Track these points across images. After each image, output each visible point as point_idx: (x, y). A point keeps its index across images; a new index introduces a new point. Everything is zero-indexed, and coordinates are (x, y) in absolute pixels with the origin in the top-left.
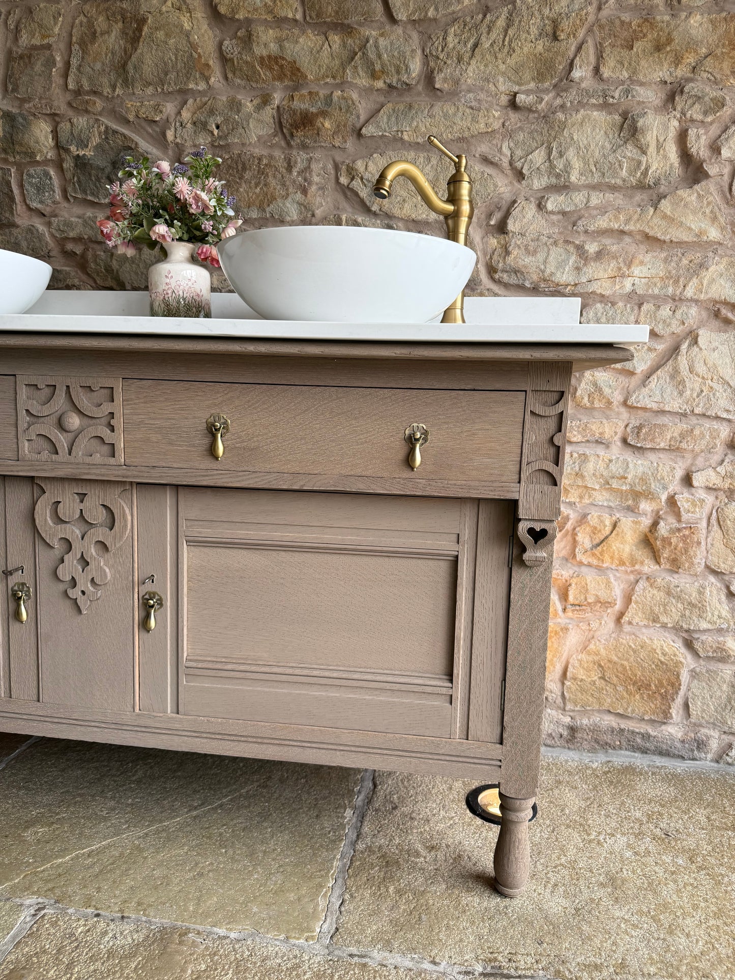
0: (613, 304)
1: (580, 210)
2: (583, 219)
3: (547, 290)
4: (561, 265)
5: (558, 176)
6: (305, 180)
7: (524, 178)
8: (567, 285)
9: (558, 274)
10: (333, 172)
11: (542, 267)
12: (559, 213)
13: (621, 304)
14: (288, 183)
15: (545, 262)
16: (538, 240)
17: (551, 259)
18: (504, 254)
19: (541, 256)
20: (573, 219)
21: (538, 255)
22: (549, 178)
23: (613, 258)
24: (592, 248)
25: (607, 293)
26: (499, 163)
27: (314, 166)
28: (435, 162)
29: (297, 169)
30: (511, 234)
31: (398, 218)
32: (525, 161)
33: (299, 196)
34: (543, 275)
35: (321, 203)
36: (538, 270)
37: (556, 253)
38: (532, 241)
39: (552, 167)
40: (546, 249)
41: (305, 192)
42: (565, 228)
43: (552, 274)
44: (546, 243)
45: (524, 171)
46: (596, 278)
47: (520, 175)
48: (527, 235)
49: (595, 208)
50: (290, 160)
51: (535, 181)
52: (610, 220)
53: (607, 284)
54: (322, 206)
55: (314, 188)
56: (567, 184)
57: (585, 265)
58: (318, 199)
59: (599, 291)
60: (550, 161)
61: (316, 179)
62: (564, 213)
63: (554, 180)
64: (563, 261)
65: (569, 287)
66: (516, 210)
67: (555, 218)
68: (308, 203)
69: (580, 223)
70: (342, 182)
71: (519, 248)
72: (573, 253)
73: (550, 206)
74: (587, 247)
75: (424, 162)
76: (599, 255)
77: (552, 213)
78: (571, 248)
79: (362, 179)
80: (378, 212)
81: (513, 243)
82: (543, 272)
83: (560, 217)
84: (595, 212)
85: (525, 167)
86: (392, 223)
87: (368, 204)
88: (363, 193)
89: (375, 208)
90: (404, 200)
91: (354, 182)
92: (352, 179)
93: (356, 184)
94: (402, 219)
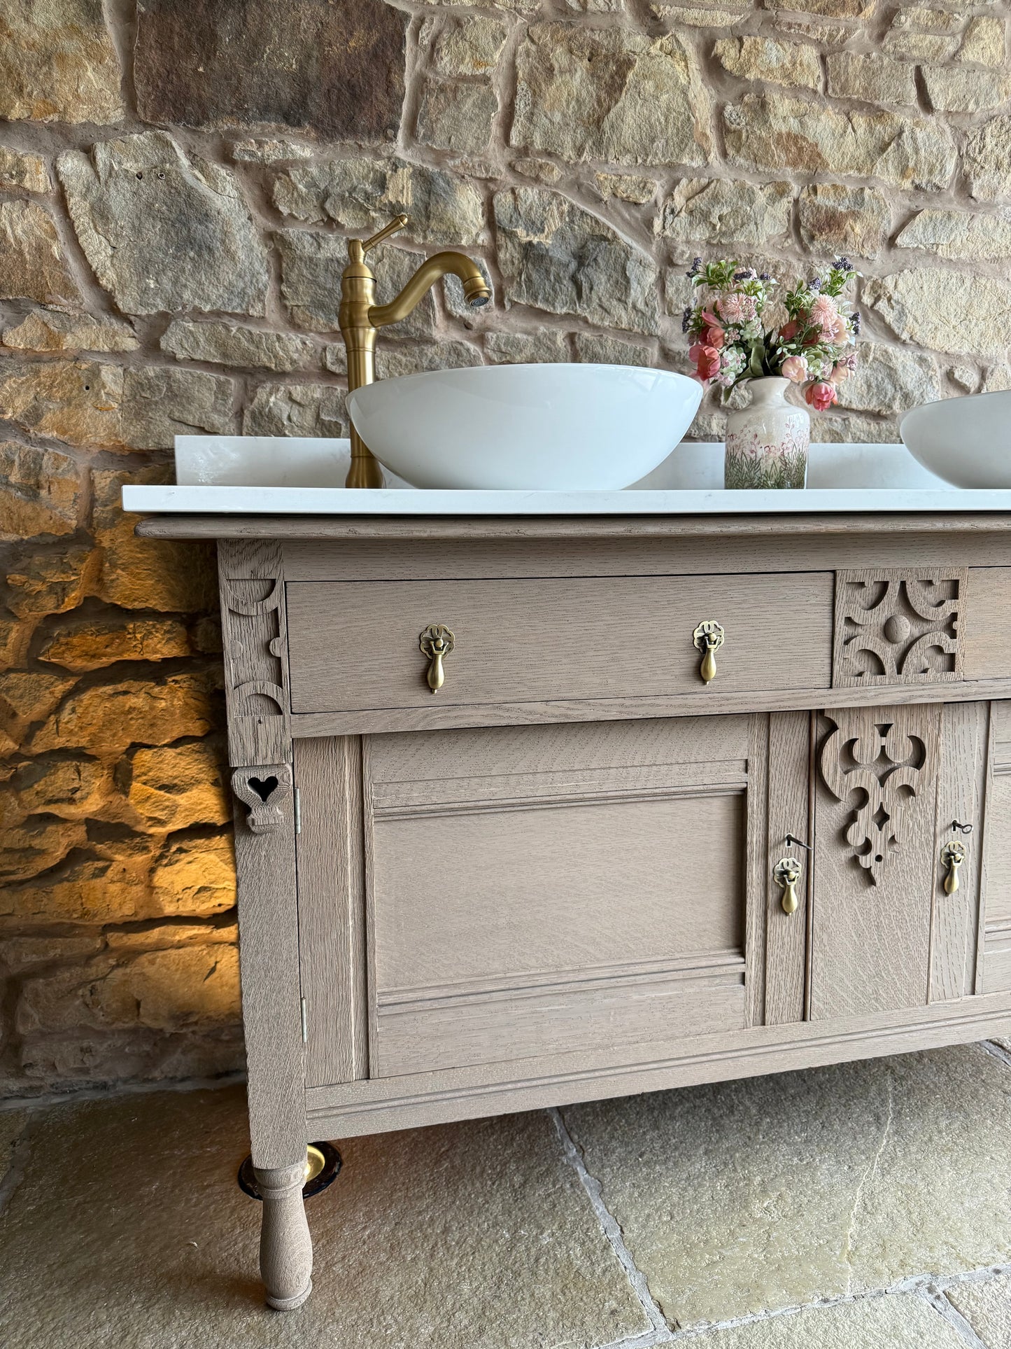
10: (855, 289)
28: (969, 284)
31: (932, 349)
50: (811, 270)
70: (865, 302)
75: (957, 282)
79: (889, 299)
80: (908, 341)
86: (925, 355)
87: (897, 331)
88: (890, 317)
89: (905, 336)
90: (936, 328)
91: (880, 303)
92: (877, 299)
93: (882, 306)
94: (935, 351)
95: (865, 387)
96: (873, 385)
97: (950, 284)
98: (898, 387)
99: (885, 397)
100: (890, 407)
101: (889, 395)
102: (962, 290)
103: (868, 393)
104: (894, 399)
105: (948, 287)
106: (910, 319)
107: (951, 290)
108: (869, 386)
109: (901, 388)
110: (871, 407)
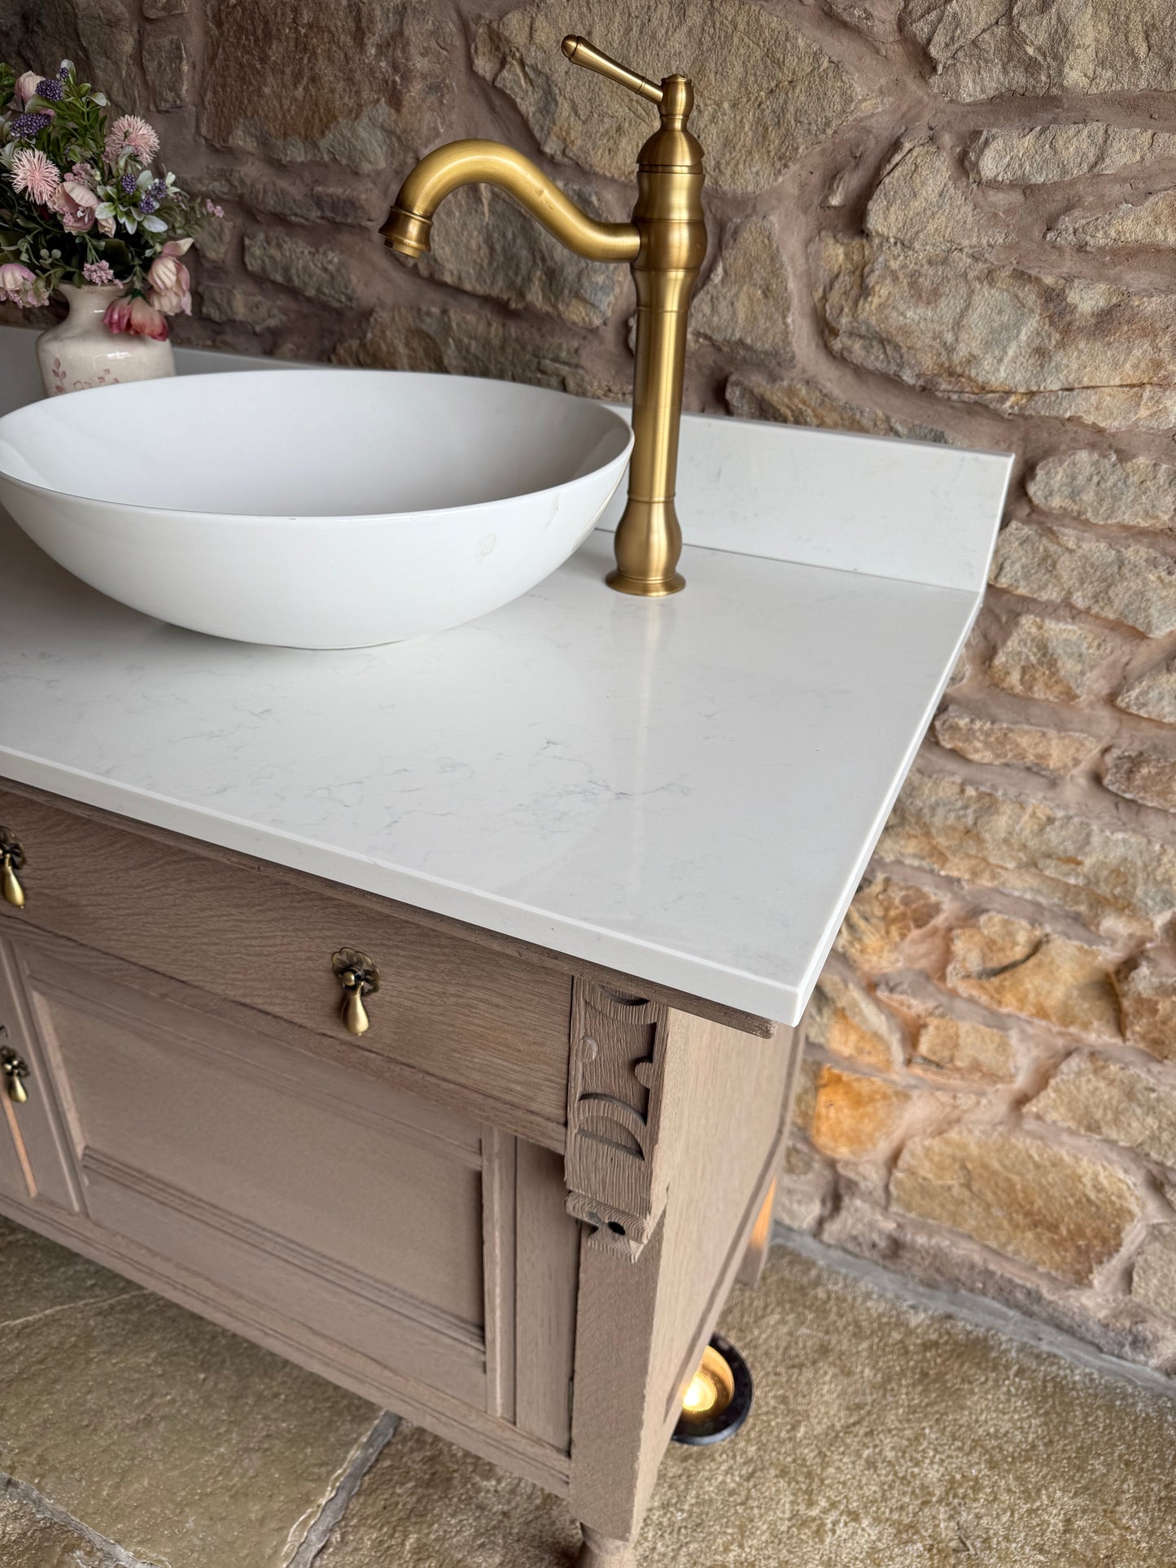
0: (1124, 456)
1: (1072, 183)
2: (1076, 213)
3: (955, 397)
4: (997, 339)
5: (1031, 66)
6: (395, 68)
7: (934, 69)
8: (1009, 393)
9: (987, 363)
10: (458, 42)
11: (949, 337)
12: (1013, 185)
13: (1142, 461)
14: (358, 76)
15: (957, 326)
16: (945, 261)
17: (974, 317)
18: (854, 293)
19: (948, 308)
20: (1052, 207)
21: (943, 303)
22: (1005, 71)
23: (1144, 332)
24: (1087, 300)
25: (1112, 424)
26: (865, 25)
27: (412, 30)
28: (698, 20)
29: (376, 39)
30: (877, 241)
31: (604, 177)
32: (940, 20)
33: (384, 109)
34: (950, 359)
35: (436, 129)
36: (936, 344)
37: (989, 302)
38: (930, 262)
39: (1015, 40)
40: (963, 290)
41: (395, 101)
42: (1024, 232)
43: (972, 359)
44: (965, 275)
45: (933, 51)
46: (1086, 381)
47: (924, 62)
48: (917, 246)
49: (1117, 179)
50: (359, 11)
51: (967, 79)
52: (1157, 221)
53: (1113, 401)
54: (438, 135)
55: (416, 88)
56: (1054, 91)
57: (1061, 345)
58: (428, 116)
59: (1089, 419)
60: (1011, 19)
61: (420, 64)
62: (1028, 189)
63: (1019, 78)
64: (1005, 327)
65: (1013, 399)
66: (896, 173)
67: (999, 198)
68: (404, 131)
69: (1066, 222)
70: (481, 72)
71: (895, 279)
72: (1032, 311)
73: (990, 165)
74: (1073, 297)
75: (670, 18)
76: (1105, 322)
77: (994, 184)
78: (1030, 296)
79: (522, 64)
80: (559, 157)
81: (878, 266)
82: (950, 350)
83: (1016, 197)
84: (1116, 191)
85: (936, 38)
86: (587, 189)
87: (538, 135)
88: (528, 104)
89: (551, 147)
90: (619, 129)
91: (505, 73)
92: (503, 63)
93: (512, 79)
94: (613, 180)
95: (484, 251)
96: (498, 247)
97: (655, 22)
98: (538, 256)
99: (516, 274)
100: (521, 295)
101: (523, 267)
102: (680, 36)
103: (490, 263)
104: (530, 280)
105: (648, 30)
106: (565, 109)
107: (653, 37)
108: (492, 249)
109: (543, 259)
110: (495, 292)
